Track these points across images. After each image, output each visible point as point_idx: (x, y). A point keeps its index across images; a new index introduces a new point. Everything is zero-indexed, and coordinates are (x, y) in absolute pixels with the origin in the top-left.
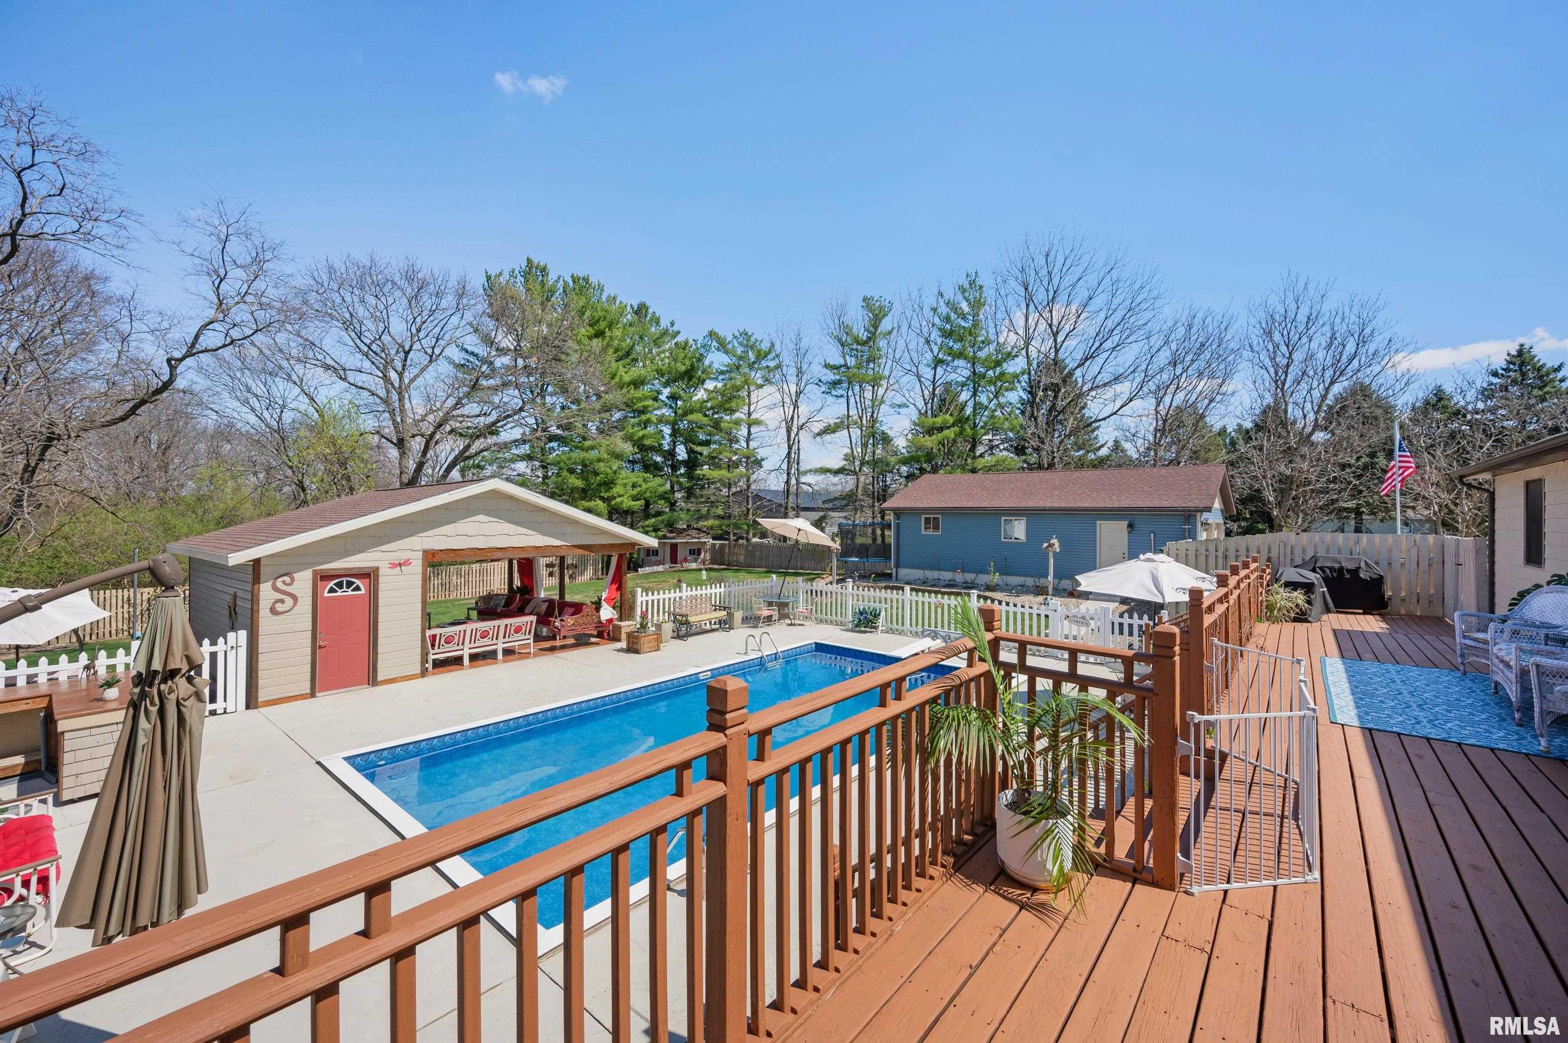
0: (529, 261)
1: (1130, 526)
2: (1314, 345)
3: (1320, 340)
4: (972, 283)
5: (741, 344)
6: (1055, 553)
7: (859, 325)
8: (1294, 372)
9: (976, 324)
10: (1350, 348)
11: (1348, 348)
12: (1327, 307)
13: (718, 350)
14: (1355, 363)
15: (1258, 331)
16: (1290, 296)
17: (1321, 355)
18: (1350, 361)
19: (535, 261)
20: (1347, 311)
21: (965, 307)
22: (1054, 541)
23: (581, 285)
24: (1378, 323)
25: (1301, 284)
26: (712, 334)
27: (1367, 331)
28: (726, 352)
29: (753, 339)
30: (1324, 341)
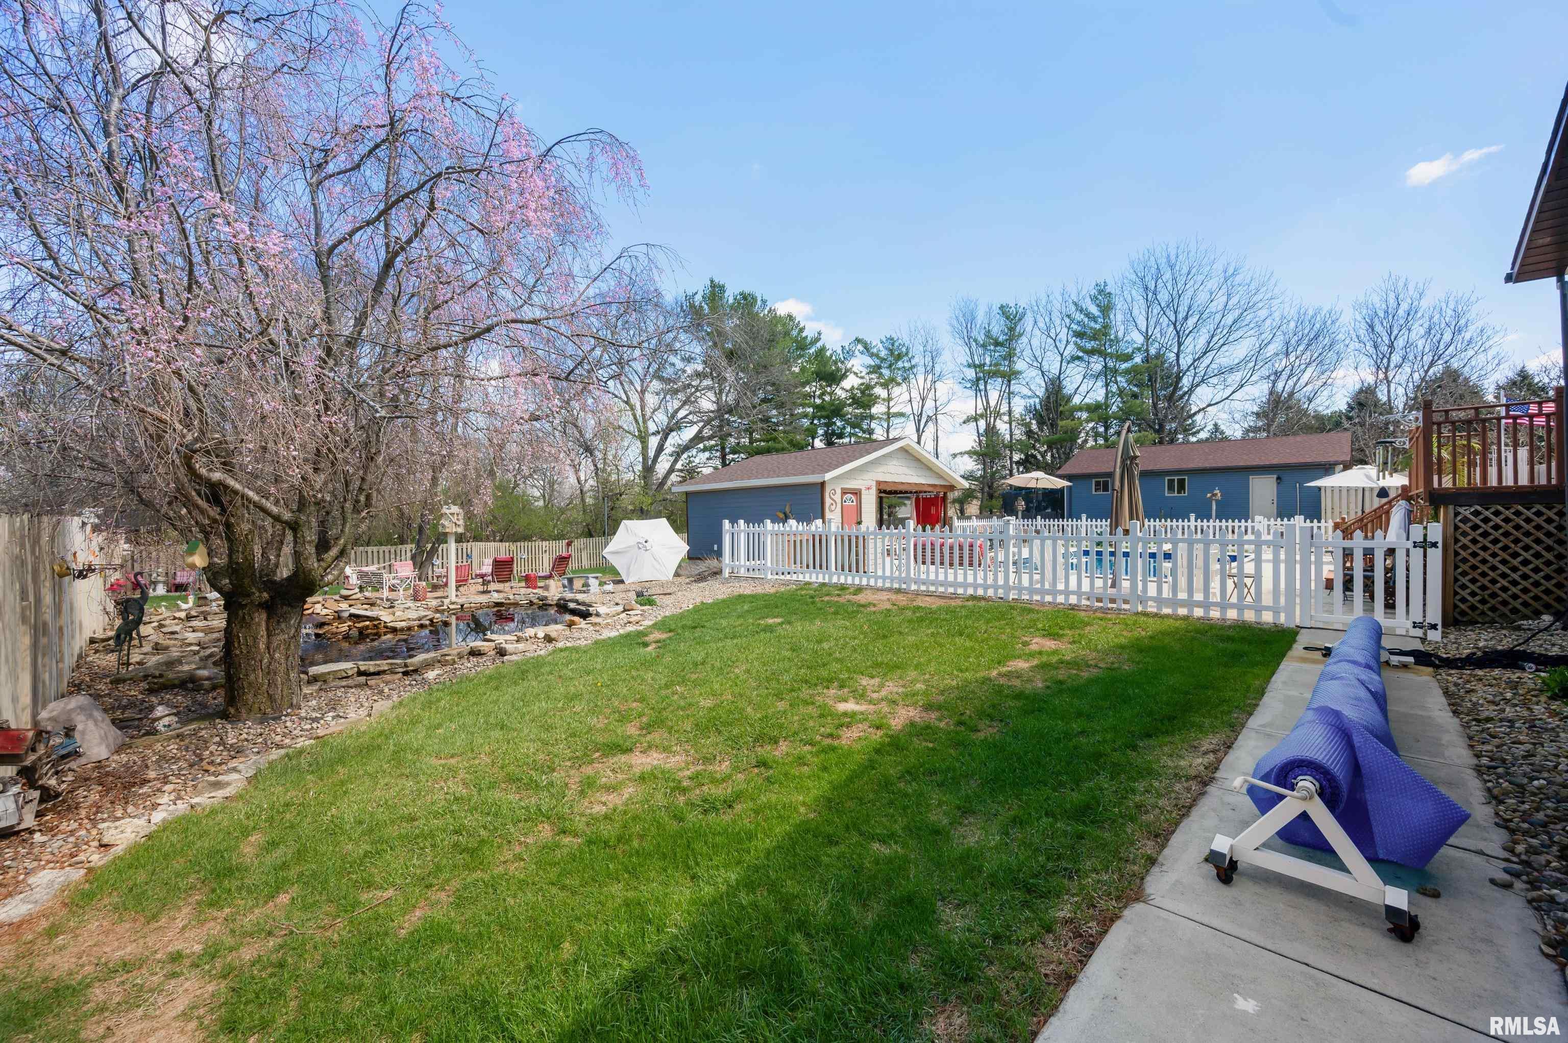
0: (712, 281)
1: (1278, 478)
2: (1413, 335)
3: (1418, 330)
4: (1100, 292)
5: (886, 348)
6: (1217, 501)
7: (998, 328)
8: (1396, 358)
9: (1106, 327)
10: (1447, 337)
11: (1445, 337)
12: (1425, 304)
13: (862, 353)
14: (1452, 348)
15: (1364, 326)
16: (1392, 296)
17: (1420, 343)
18: (1447, 347)
19: (716, 281)
20: (1444, 307)
21: (1094, 310)
22: (1217, 491)
23: (747, 301)
24: (1472, 315)
25: (1401, 284)
26: (858, 341)
27: (1462, 322)
28: (872, 355)
29: (896, 344)
30: (1422, 331)
